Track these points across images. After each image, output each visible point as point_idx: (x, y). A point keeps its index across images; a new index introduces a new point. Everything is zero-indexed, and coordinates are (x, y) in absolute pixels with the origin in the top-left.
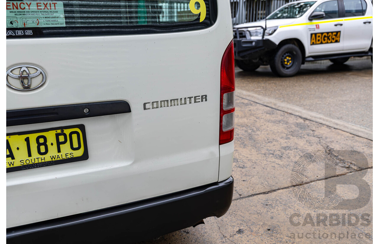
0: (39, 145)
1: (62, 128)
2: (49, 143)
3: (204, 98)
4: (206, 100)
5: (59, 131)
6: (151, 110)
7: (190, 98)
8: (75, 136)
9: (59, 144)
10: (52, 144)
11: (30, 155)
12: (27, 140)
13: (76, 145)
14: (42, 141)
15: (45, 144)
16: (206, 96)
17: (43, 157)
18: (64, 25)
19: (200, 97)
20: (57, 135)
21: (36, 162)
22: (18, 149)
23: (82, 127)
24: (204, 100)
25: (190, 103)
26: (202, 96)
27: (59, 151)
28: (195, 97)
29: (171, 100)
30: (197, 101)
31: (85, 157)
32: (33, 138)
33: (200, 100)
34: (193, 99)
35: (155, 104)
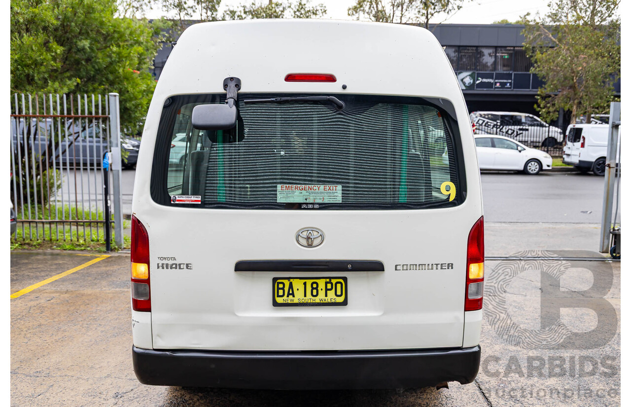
0: (313, 288)
1: (330, 278)
2: (319, 289)
3: (450, 266)
4: (452, 268)
5: (328, 280)
6: (401, 271)
7: (437, 265)
8: (339, 286)
9: (327, 290)
10: (322, 289)
11: (305, 296)
12: (305, 284)
13: (339, 293)
14: (315, 286)
15: (317, 289)
16: (452, 264)
17: (314, 298)
18: (341, 202)
19: (447, 265)
20: (326, 283)
21: (309, 302)
22: (298, 289)
23: (345, 279)
24: (450, 267)
25: (437, 269)
26: (449, 264)
27: (326, 296)
28: (442, 264)
29: (419, 265)
30: (443, 268)
31: (345, 303)
32: (309, 282)
33: (447, 267)
34: (439, 266)
35: (405, 266)
